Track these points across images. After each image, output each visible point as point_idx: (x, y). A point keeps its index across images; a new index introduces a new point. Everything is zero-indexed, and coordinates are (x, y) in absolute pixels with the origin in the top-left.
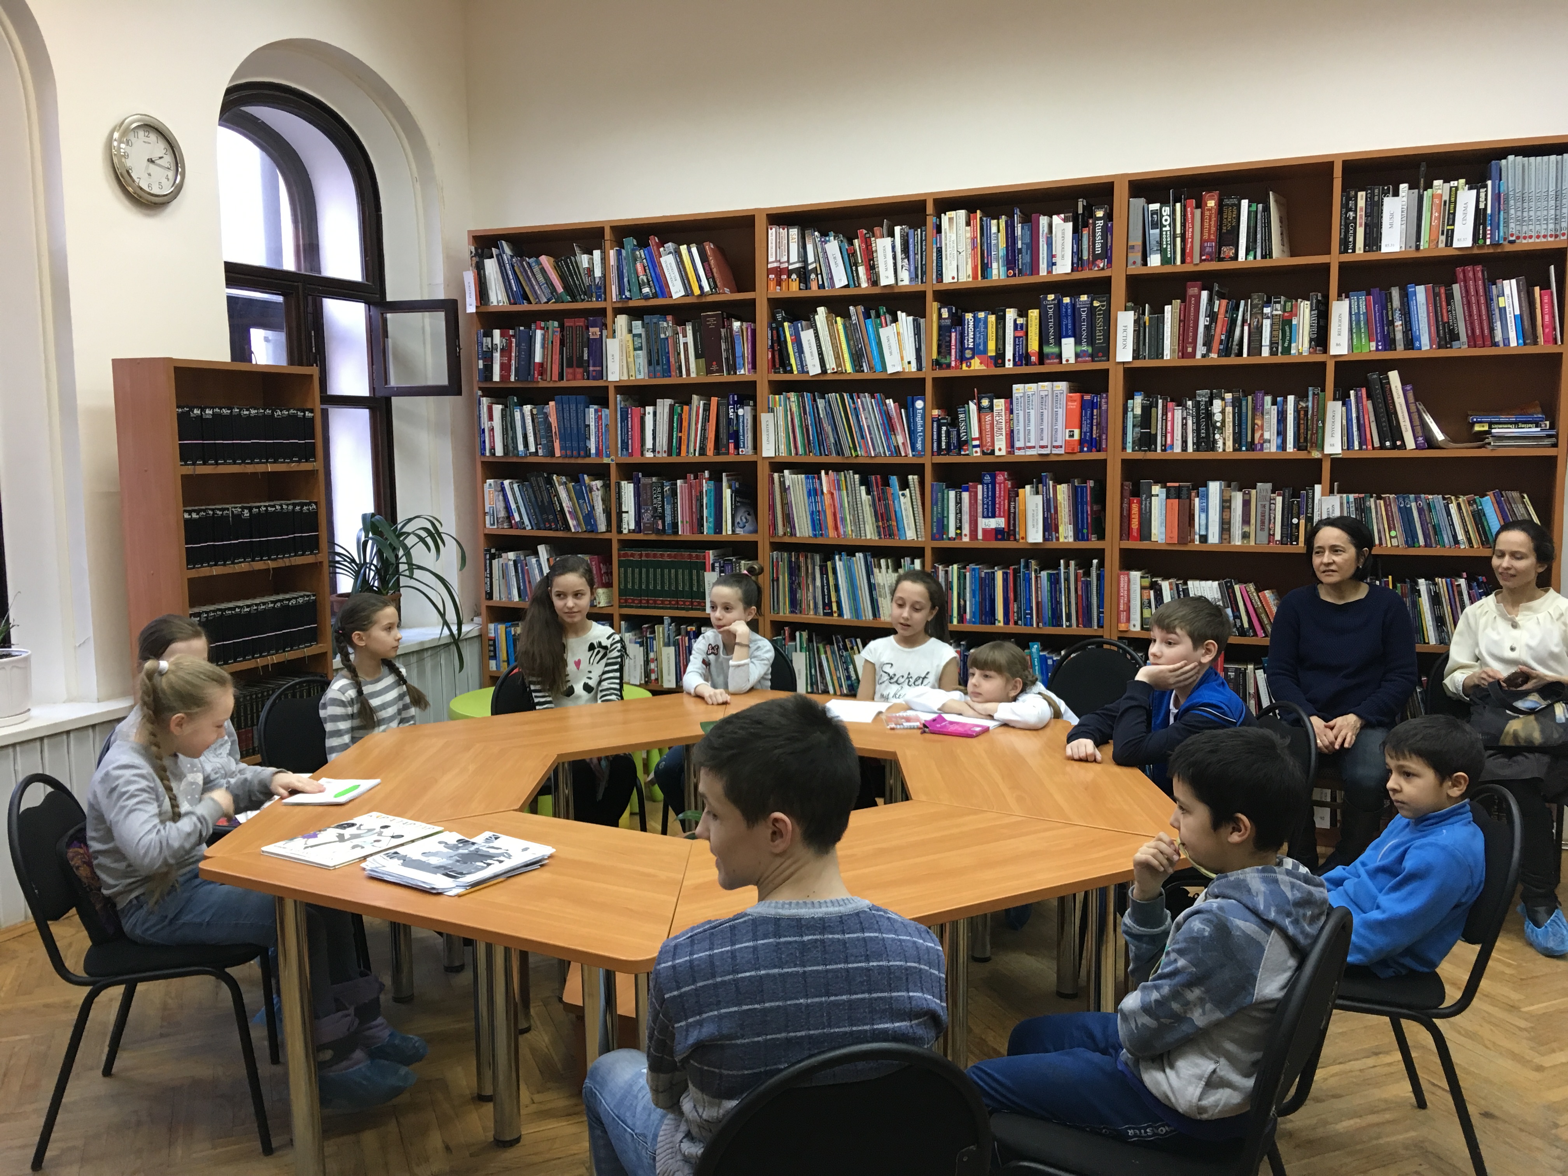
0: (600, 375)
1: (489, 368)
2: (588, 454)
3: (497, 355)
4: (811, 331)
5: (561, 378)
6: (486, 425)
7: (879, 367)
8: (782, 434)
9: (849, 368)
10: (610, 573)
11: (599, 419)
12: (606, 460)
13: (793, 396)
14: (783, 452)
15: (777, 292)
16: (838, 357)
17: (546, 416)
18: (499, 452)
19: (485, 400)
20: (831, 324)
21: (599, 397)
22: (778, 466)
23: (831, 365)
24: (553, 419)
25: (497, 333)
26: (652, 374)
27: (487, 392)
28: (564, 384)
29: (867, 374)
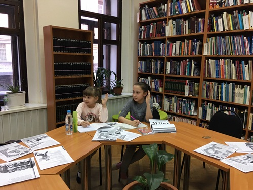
0: (164, 35)
1: (141, 35)
2: (160, 55)
3: (143, 32)
4: (221, 19)
5: (156, 37)
6: (139, 49)
7: (241, 28)
8: (210, 49)
9: (232, 29)
10: (163, 84)
11: (163, 46)
12: (164, 57)
13: (214, 38)
14: (210, 54)
15: (212, 9)
16: (229, 26)
17: (152, 46)
18: (141, 55)
19: (139, 43)
20: (227, 17)
21: (164, 41)
22: (207, 58)
23: (226, 28)
24: (153, 47)
25: (143, 27)
26: (177, 34)
27: (140, 41)
28: (156, 38)
29: (237, 30)
